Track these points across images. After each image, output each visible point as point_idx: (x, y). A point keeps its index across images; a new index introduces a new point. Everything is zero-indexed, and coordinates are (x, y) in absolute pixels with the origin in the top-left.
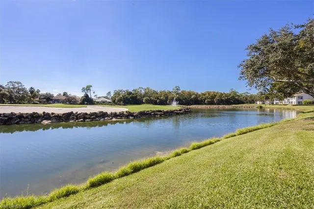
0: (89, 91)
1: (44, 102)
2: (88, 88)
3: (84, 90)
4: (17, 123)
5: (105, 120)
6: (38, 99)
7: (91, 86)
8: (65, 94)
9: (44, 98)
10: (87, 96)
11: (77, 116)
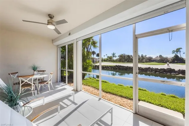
0: (179, 52)
1: (148, 61)
2: (178, 50)
3: (174, 52)
4: (129, 70)
5: (171, 74)
6: (145, 60)
7: (181, 49)
8: (161, 56)
9: (148, 60)
10: (177, 57)
11: (152, 70)
